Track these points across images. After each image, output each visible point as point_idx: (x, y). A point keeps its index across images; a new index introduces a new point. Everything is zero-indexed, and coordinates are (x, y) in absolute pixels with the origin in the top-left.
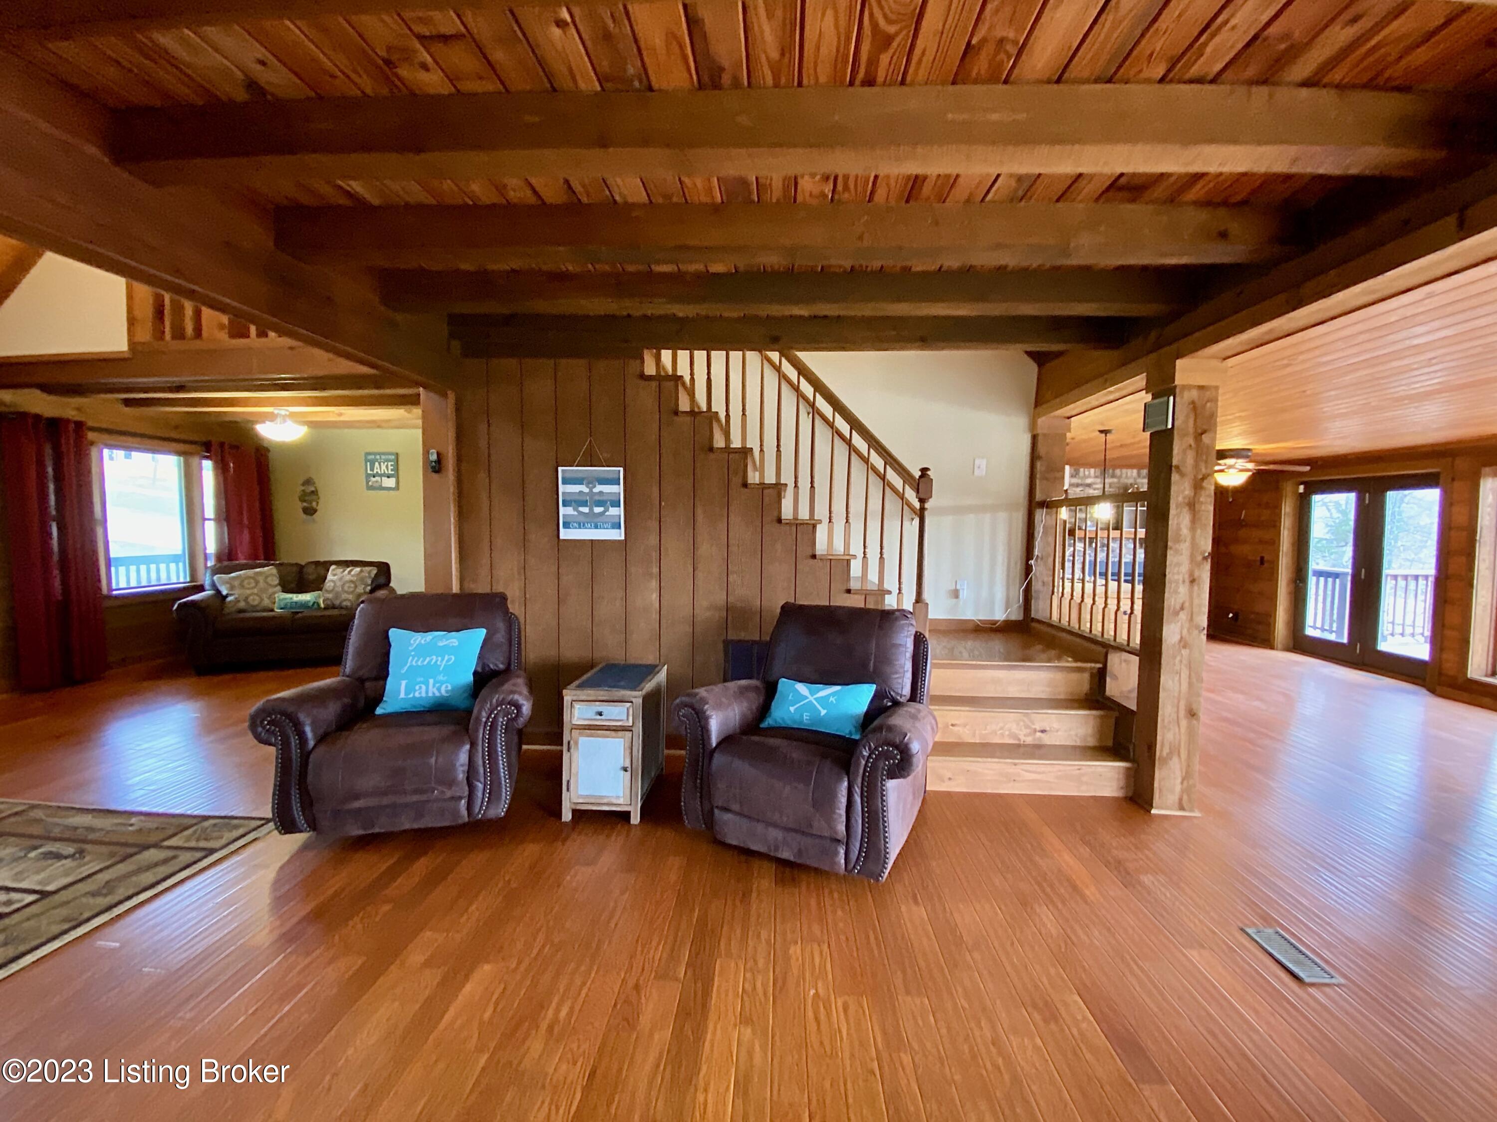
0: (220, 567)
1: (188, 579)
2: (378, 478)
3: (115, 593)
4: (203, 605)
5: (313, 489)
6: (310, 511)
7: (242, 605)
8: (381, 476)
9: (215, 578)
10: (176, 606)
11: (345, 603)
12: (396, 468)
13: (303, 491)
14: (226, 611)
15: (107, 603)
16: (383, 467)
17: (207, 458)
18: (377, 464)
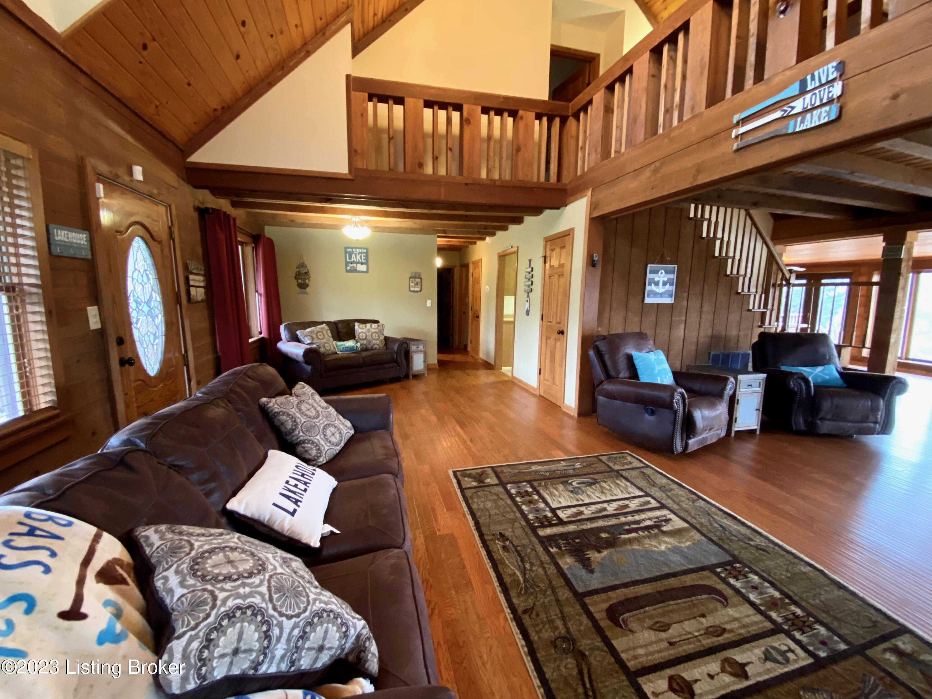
2: (354, 265)
5: (306, 271)
6: (303, 286)
8: (357, 263)
9: (298, 333)
11: (375, 346)
12: (367, 258)
13: (299, 272)
16: (358, 257)
18: (353, 255)
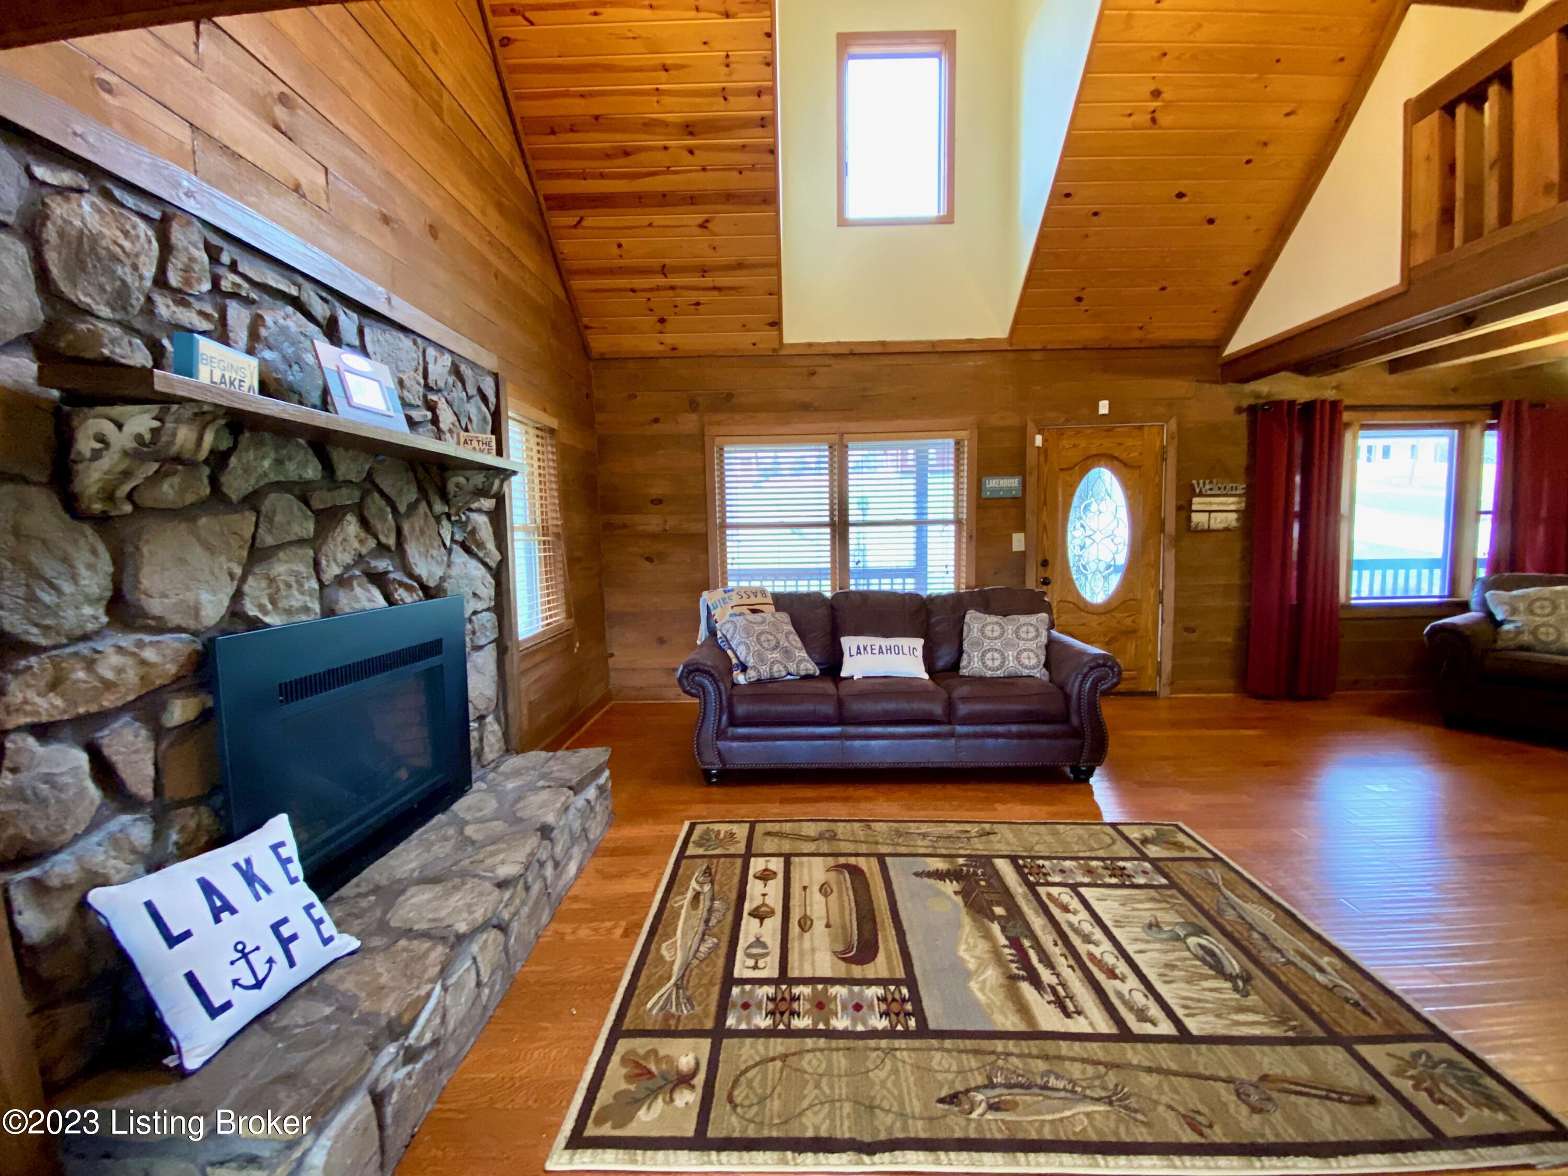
0: (1494, 580)
1: (1446, 593)
3: (1353, 602)
4: (1468, 633)
7: (1526, 638)
9: (1488, 595)
10: (1428, 628)
14: (1500, 644)
15: (1343, 614)
17: (1490, 427)
